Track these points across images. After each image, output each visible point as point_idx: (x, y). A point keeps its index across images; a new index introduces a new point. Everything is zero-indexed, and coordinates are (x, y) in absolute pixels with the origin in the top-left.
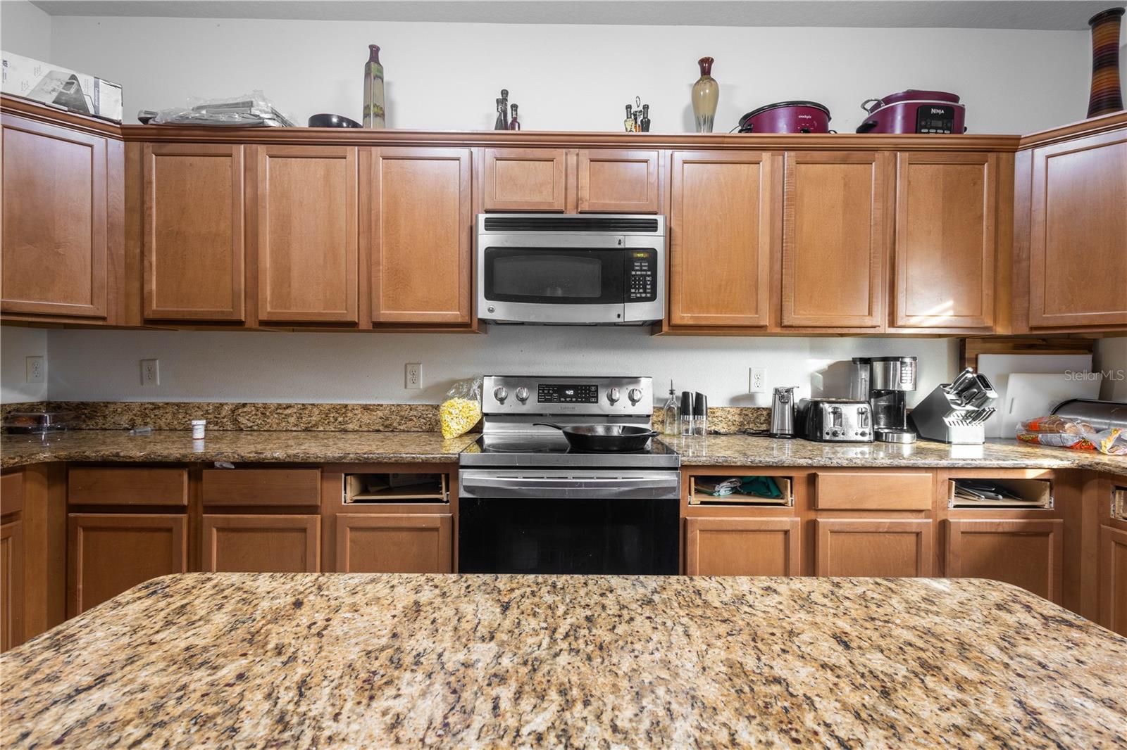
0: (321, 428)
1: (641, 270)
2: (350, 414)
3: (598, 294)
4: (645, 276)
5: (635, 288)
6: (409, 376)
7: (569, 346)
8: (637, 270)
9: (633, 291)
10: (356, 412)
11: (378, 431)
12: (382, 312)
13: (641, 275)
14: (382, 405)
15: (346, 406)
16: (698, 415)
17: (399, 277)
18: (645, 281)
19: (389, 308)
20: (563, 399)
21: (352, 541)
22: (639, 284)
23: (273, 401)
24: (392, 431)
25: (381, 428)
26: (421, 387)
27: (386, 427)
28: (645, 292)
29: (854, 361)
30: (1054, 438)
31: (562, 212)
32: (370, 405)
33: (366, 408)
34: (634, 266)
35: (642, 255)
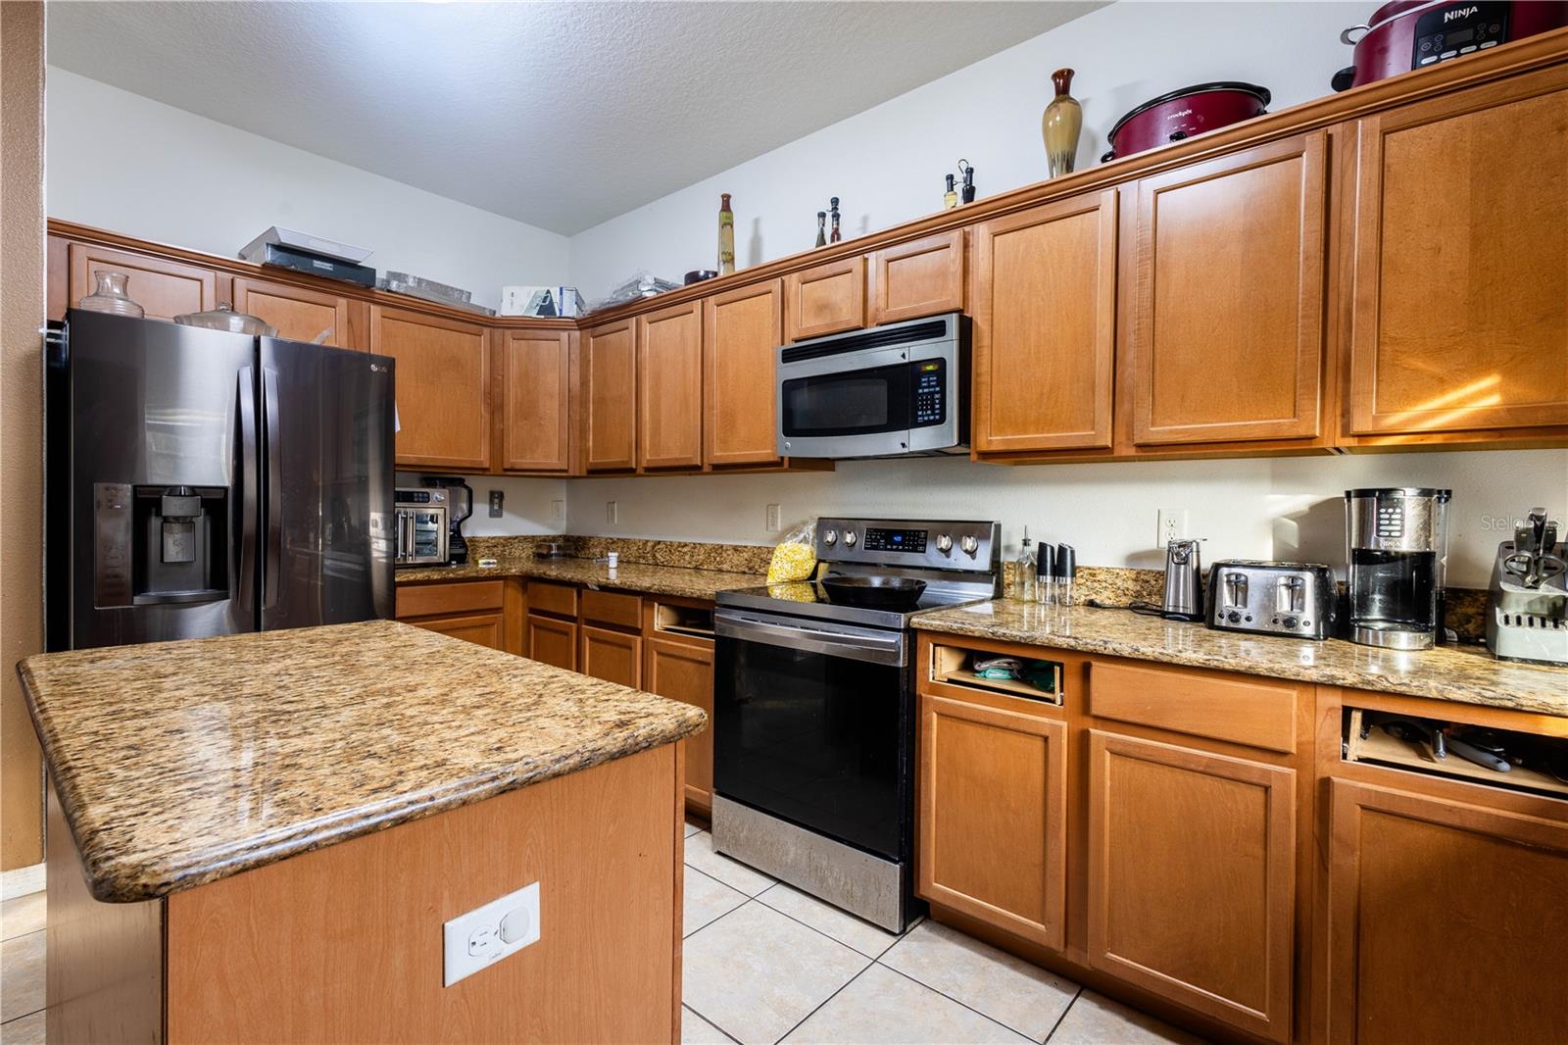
0: (705, 567)
1: (929, 387)
2: (725, 555)
3: (884, 421)
4: (932, 394)
5: (922, 410)
6: (770, 518)
7: (916, 482)
8: (925, 387)
9: (920, 413)
10: (729, 552)
11: (744, 573)
12: (715, 454)
13: (930, 393)
14: (746, 547)
15: (722, 546)
16: (1059, 576)
17: (729, 420)
18: (933, 399)
19: (721, 450)
20: (889, 547)
21: (658, 664)
22: (927, 400)
23: (676, 539)
24: (754, 574)
25: (746, 570)
26: (779, 529)
27: (750, 569)
28: (933, 414)
31: (862, 329)
32: (741, 546)
33: (736, 549)
34: (920, 382)
35: (930, 368)
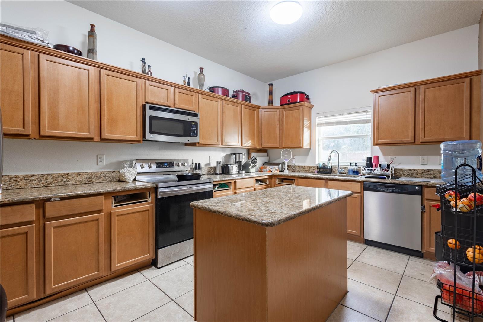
0: (54, 185)
1: (194, 128)
2: (70, 177)
3: (182, 134)
4: (195, 129)
6: (99, 160)
8: (193, 128)
9: (192, 134)
10: (74, 176)
11: (85, 183)
12: (106, 135)
13: (194, 129)
14: (87, 173)
15: (68, 174)
16: (200, 169)
17: (113, 122)
18: (195, 131)
19: (109, 134)
20: (164, 167)
22: (193, 131)
24: (93, 183)
25: (87, 182)
26: (105, 164)
27: (89, 181)
28: (195, 134)
29: (231, 154)
30: (265, 170)
32: (81, 173)
33: (79, 174)
34: (192, 126)
35: (193, 123)
